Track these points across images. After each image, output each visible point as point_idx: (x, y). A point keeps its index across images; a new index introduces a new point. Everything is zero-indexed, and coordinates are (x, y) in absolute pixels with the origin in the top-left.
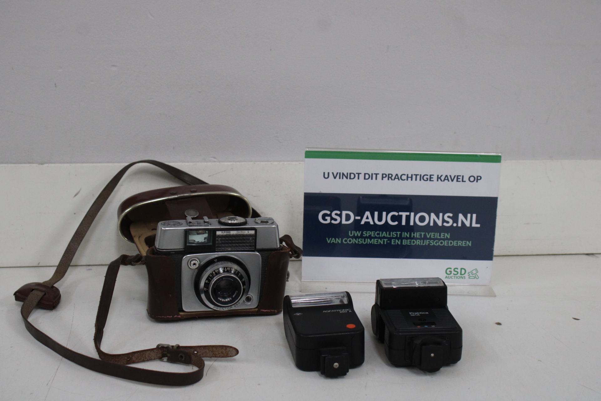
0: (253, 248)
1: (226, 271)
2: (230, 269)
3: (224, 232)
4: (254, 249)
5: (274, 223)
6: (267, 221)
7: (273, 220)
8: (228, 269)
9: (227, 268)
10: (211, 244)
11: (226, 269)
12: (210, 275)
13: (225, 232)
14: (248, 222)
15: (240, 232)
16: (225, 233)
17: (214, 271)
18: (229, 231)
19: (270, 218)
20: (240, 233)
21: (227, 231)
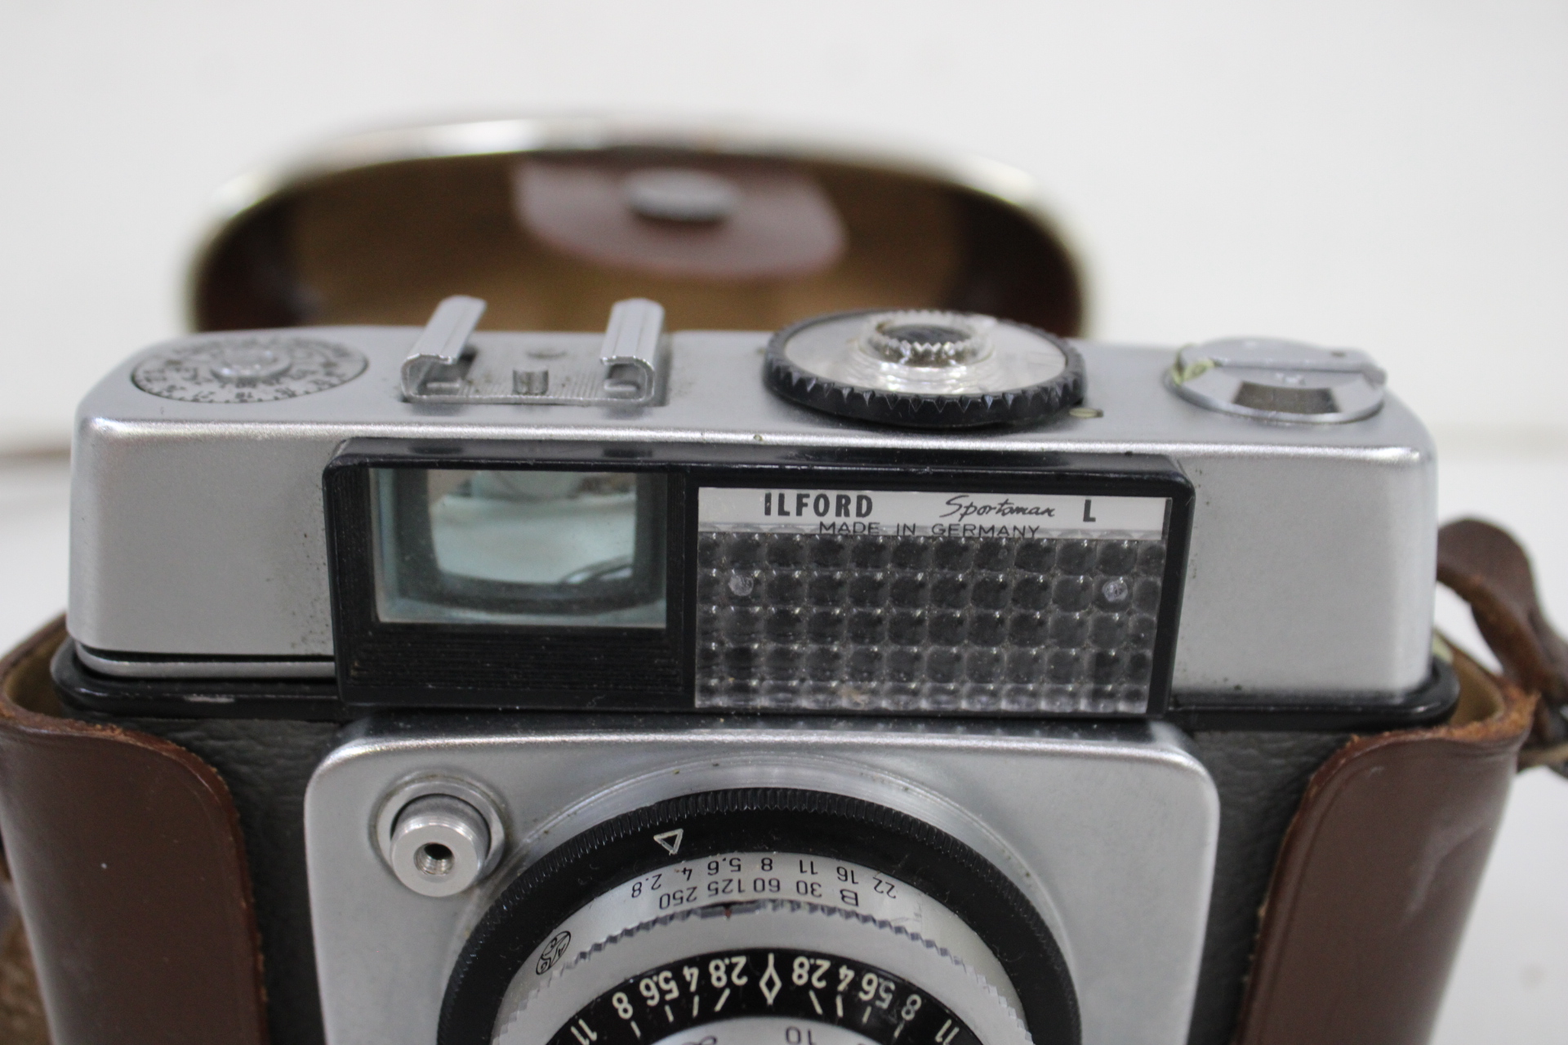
0: (1133, 696)
1: (770, 997)
2: (832, 977)
3: (791, 495)
4: (1141, 708)
5: (1386, 415)
6: (1315, 383)
7: (1373, 376)
8: (799, 974)
9: (785, 959)
10: (652, 616)
11: (771, 971)
12: (573, 1022)
13: (800, 505)
14: (1092, 393)
15: (986, 509)
16: (808, 511)
17: (630, 988)
18: (853, 495)
19: (1338, 354)
20: (991, 520)
21: (832, 495)
